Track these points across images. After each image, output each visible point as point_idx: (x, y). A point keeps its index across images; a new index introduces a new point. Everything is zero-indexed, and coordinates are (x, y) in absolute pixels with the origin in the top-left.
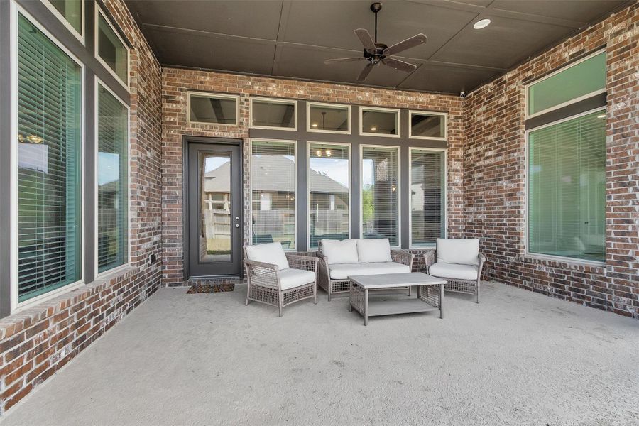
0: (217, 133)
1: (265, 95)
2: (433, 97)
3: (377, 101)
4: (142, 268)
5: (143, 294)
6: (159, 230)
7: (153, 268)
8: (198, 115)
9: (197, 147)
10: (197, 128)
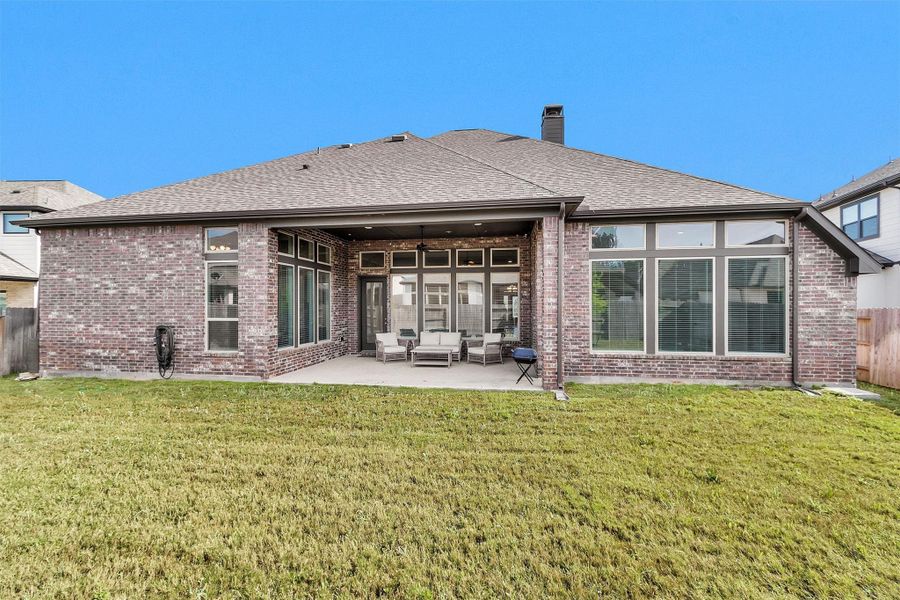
0: (374, 273)
1: (398, 249)
2: (506, 239)
3: (466, 245)
4: (336, 342)
5: (336, 354)
6: (346, 325)
7: (342, 343)
8: (365, 264)
9: (363, 280)
10: (365, 271)
